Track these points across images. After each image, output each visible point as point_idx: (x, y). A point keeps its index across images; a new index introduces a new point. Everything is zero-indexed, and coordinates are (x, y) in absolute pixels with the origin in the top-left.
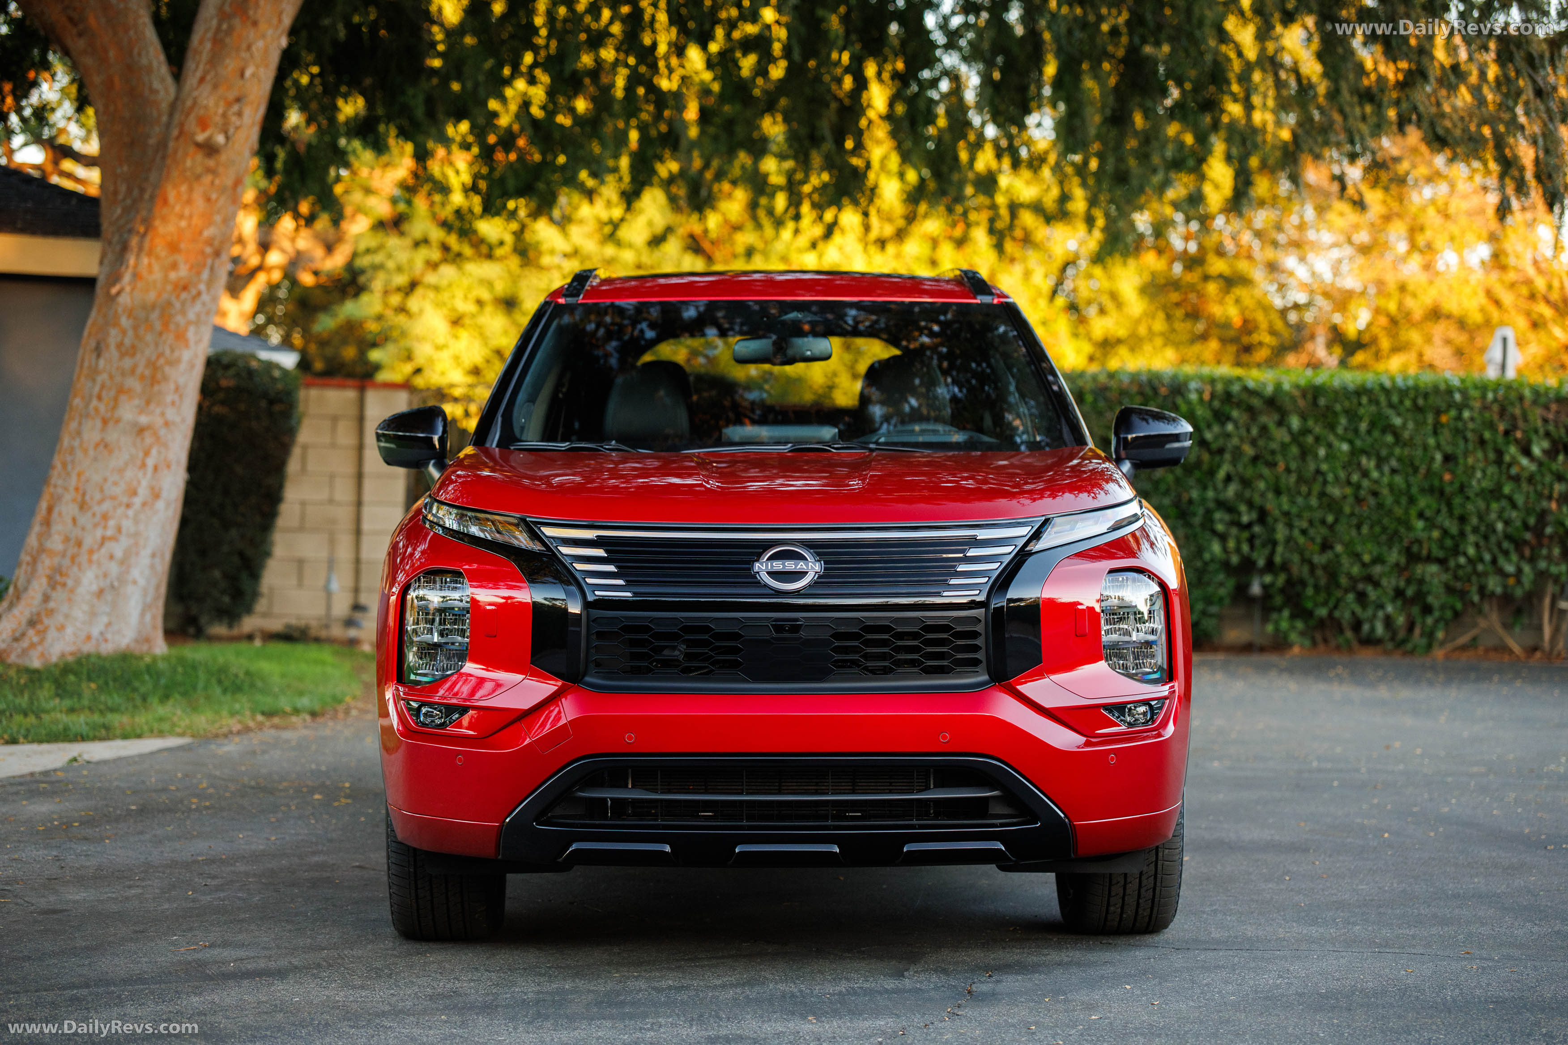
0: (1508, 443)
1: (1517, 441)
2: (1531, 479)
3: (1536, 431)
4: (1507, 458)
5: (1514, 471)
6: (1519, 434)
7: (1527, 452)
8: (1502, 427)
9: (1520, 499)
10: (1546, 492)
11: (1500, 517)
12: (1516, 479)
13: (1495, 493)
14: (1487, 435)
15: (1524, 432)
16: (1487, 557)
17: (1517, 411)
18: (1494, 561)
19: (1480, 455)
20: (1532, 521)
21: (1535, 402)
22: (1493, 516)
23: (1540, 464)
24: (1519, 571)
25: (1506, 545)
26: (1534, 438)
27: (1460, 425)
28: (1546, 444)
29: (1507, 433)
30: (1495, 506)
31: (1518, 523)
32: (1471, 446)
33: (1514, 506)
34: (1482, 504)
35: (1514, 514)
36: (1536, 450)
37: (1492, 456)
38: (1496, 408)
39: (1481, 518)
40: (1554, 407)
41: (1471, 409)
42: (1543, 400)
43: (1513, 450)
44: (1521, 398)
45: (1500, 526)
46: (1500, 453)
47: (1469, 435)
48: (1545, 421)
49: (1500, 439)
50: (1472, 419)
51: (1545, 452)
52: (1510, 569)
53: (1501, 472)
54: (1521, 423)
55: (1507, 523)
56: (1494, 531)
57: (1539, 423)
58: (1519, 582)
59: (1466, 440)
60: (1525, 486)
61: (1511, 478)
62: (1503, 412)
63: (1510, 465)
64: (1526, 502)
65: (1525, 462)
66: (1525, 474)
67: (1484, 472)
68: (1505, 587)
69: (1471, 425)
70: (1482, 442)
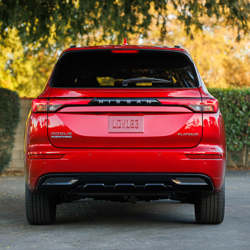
0: (235, 107)
1: (238, 106)
2: (243, 117)
3: (243, 103)
4: (236, 111)
5: (238, 115)
6: (238, 104)
7: (241, 109)
8: (234, 102)
9: (239, 123)
10: (247, 121)
11: (234, 128)
12: (238, 117)
13: (233, 121)
14: (230, 105)
15: (240, 103)
16: (230, 140)
17: (238, 98)
18: (232, 141)
19: (228, 110)
20: (242, 129)
21: (242, 95)
22: (232, 128)
23: (245, 113)
24: (239, 144)
25: (235, 136)
26: (243, 105)
27: (222, 102)
28: (246, 107)
29: (235, 104)
30: (232, 125)
31: (239, 130)
32: (225, 108)
33: (238, 125)
34: (229, 125)
35: (238, 127)
36: (244, 109)
37: (231, 111)
38: (232, 97)
39: (228, 129)
40: (247, 96)
41: (225, 97)
42: (244, 94)
43: (237, 109)
44: (238, 94)
45: (234, 131)
46: (233, 110)
47: (225, 105)
48: (245, 100)
49: (233, 106)
50: (225, 100)
51: (246, 109)
52: (236, 143)
53: (234, 116)
54: (239, 101)
55: (236, 130)
56: (232, 132)
57: (244, 101)
58: (238, 147)
59: (223, 106)
60: (241, 119)
61: (237, 117)
62: (233, 98)
63: (236, 113)
64: (241, 124)
65: (241, 112)
66: (241, 116)
67: (229, 115)
68: (234, 148)
69: (225, 102)
70: (228, 107)
